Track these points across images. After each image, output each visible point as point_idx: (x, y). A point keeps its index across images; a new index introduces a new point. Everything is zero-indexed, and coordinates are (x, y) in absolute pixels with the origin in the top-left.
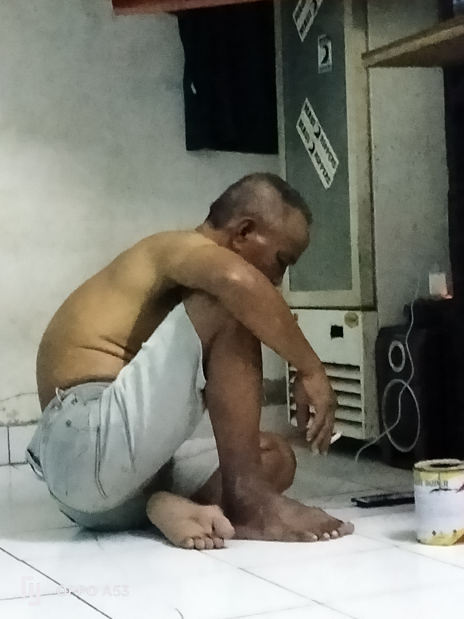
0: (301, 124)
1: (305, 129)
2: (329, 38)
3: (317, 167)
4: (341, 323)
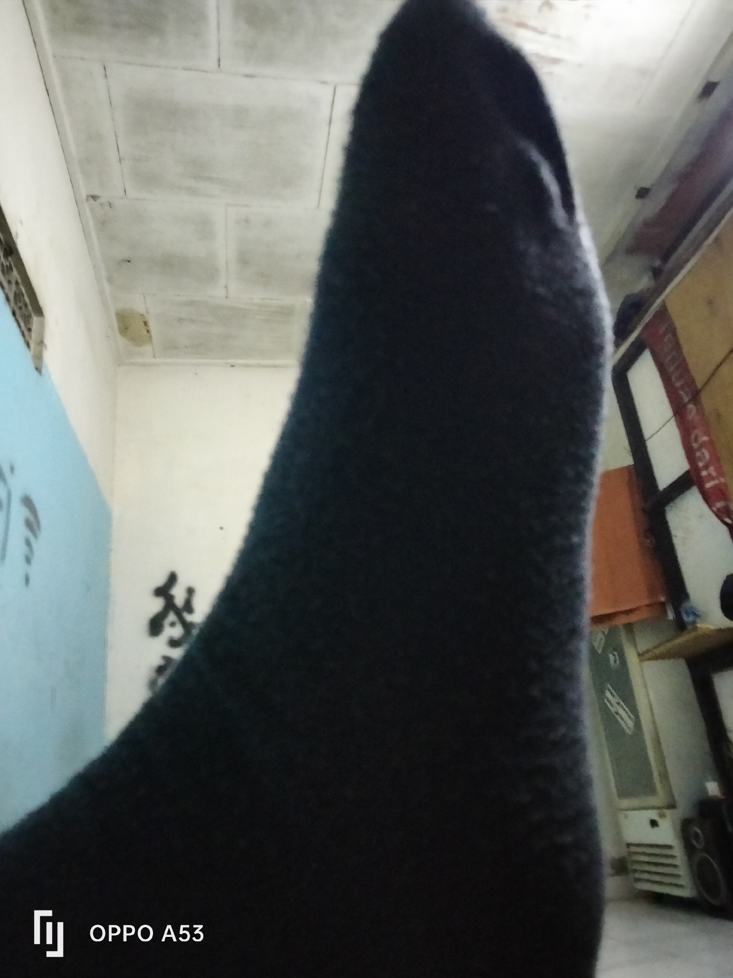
2: (615, 649)
3: (622, 723)
4: (656, 818)
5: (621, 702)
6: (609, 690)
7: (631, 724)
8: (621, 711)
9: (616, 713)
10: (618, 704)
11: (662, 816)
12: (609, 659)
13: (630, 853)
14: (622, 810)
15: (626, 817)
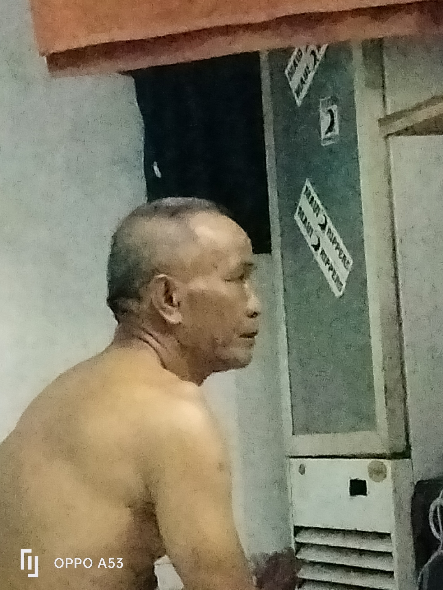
0: (301, 214)
1: (306, 219)
2: (334, 100)
3: (324, 268)
4: (363, 476)
5: (330, 224)
6: (308, 194)
7: (343, 273)
8: (326, 245)
9: (317, 247)
10: (323, 227)
11: (378, 473)
12: (318, 118)
13: (300, 546)
14: (297, 456)
15: (302, 470)
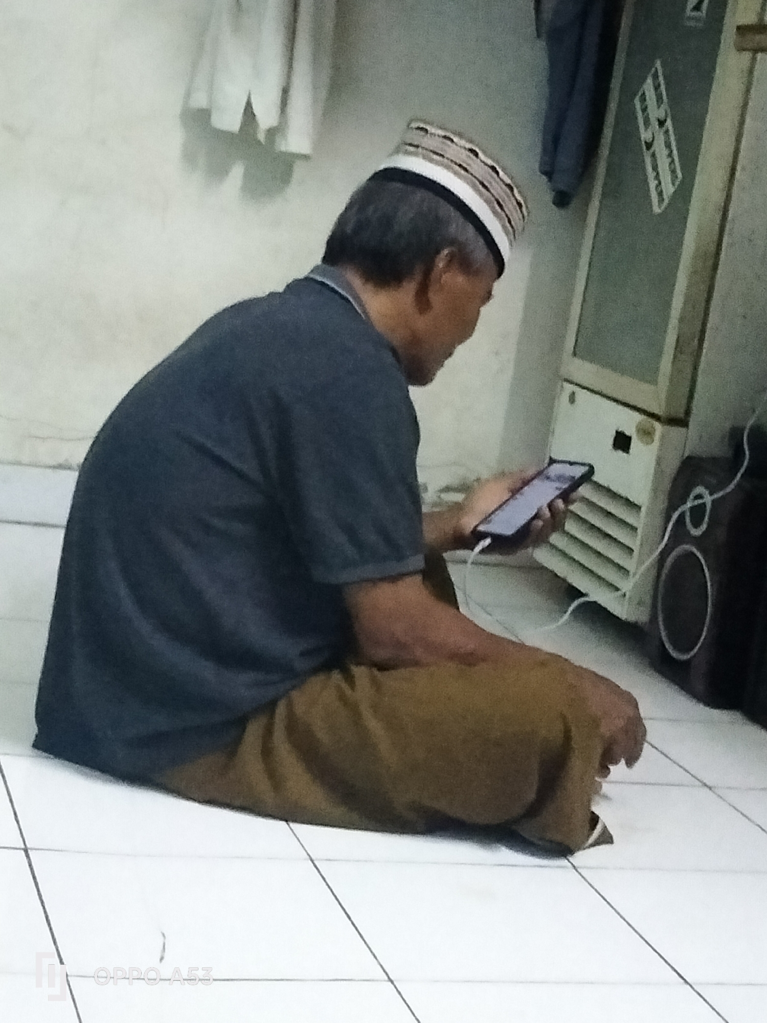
0: (643, 99)
1: (646, 108)
3: (650, 173)
4: (630, 431)
5: (669, 123)
6: (655, 76)
7: (669, 189)
8: (659, 147)
9: (649, 145)
11: (646, 434)
14: (571, 382)
15: (572, 398)
